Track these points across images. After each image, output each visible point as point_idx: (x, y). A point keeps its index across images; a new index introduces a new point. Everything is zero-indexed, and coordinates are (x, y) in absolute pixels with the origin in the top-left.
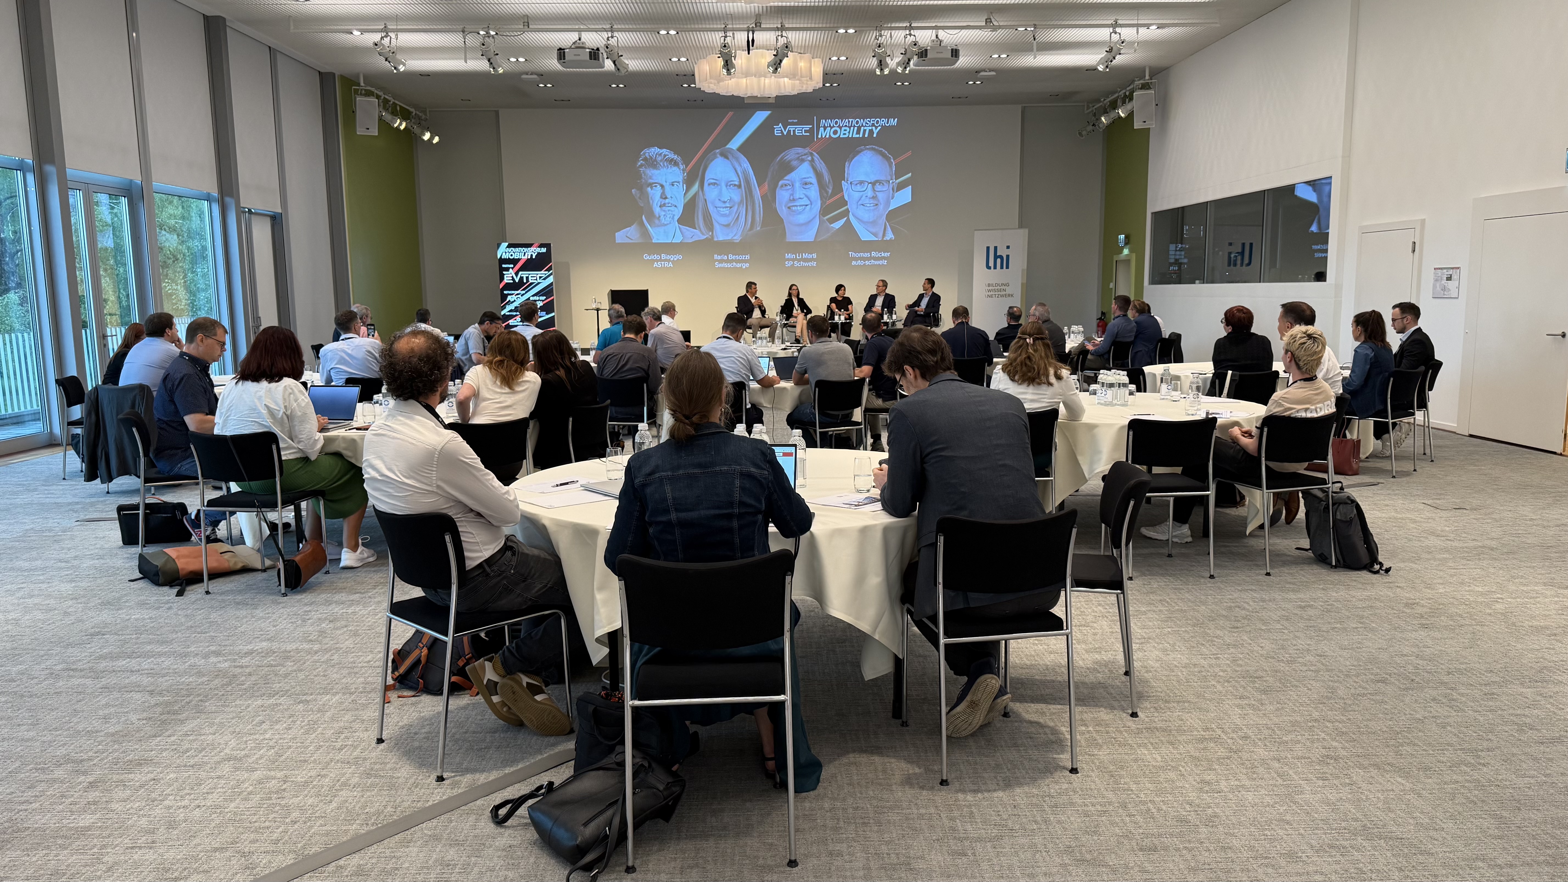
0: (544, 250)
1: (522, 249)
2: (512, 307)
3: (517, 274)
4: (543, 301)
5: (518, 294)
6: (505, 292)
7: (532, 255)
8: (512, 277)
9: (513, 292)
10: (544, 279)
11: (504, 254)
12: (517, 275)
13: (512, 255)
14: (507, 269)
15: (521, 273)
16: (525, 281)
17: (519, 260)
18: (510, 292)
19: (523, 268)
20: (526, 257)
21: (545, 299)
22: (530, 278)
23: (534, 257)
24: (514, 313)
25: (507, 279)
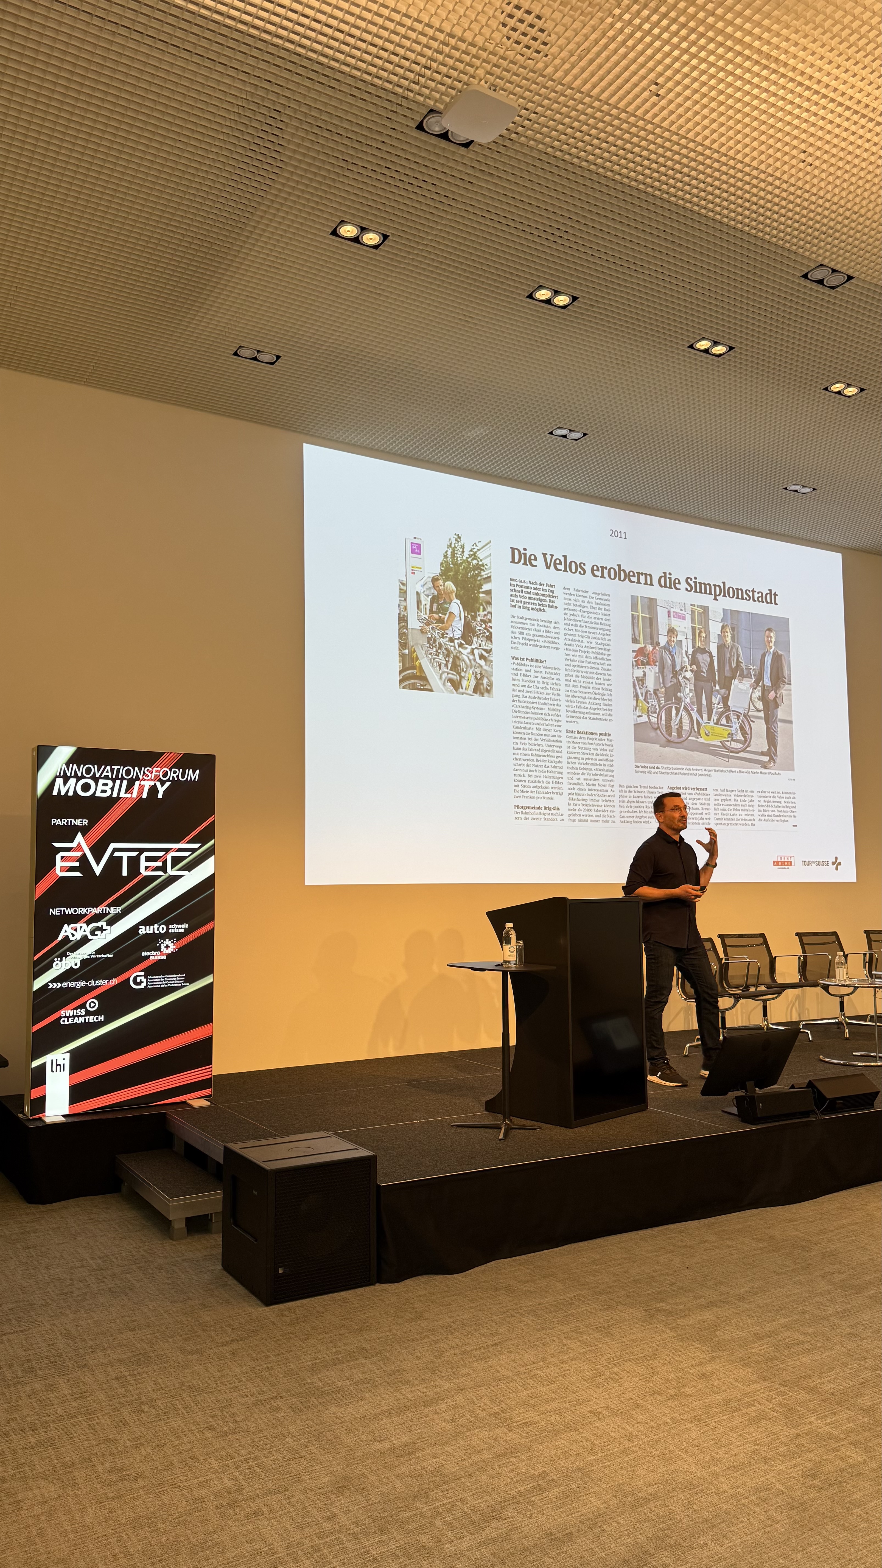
0: (193, 775)
1: (123, 772)
2: (73, 960)
3: (98, 850)
4: (178, 937)
5: (97, 918)
6: (55, 912)
7: (153, 790)
8: (83, 859)
9: (81, 911)
10: (190, 867)
11: (60, 781)
12: (98, 853)
13: (86, 788)
14: (68, 834)
15: (112, 846)
16: (125, 873)
17: (111, 802)
18: (70, 911)
19: (117, 833)
20: (135, 795)
21: (187, 932)
22: (143, 864)
23: (160, 796)
24: (81, 984)
25: (62, 868)
